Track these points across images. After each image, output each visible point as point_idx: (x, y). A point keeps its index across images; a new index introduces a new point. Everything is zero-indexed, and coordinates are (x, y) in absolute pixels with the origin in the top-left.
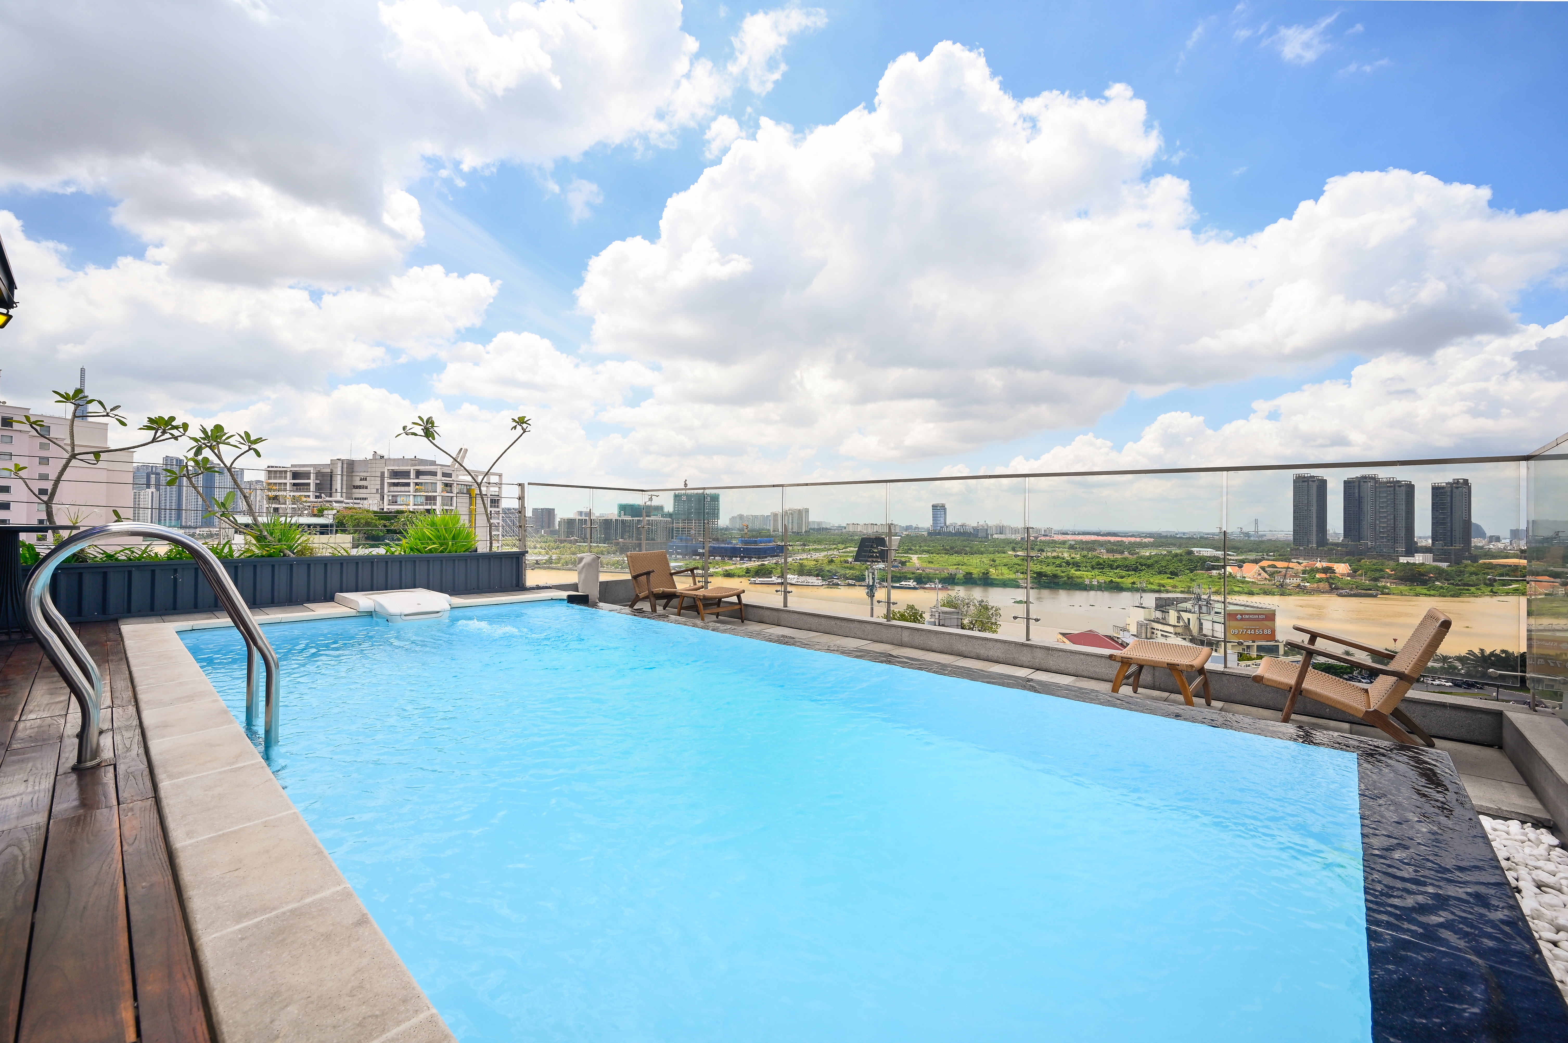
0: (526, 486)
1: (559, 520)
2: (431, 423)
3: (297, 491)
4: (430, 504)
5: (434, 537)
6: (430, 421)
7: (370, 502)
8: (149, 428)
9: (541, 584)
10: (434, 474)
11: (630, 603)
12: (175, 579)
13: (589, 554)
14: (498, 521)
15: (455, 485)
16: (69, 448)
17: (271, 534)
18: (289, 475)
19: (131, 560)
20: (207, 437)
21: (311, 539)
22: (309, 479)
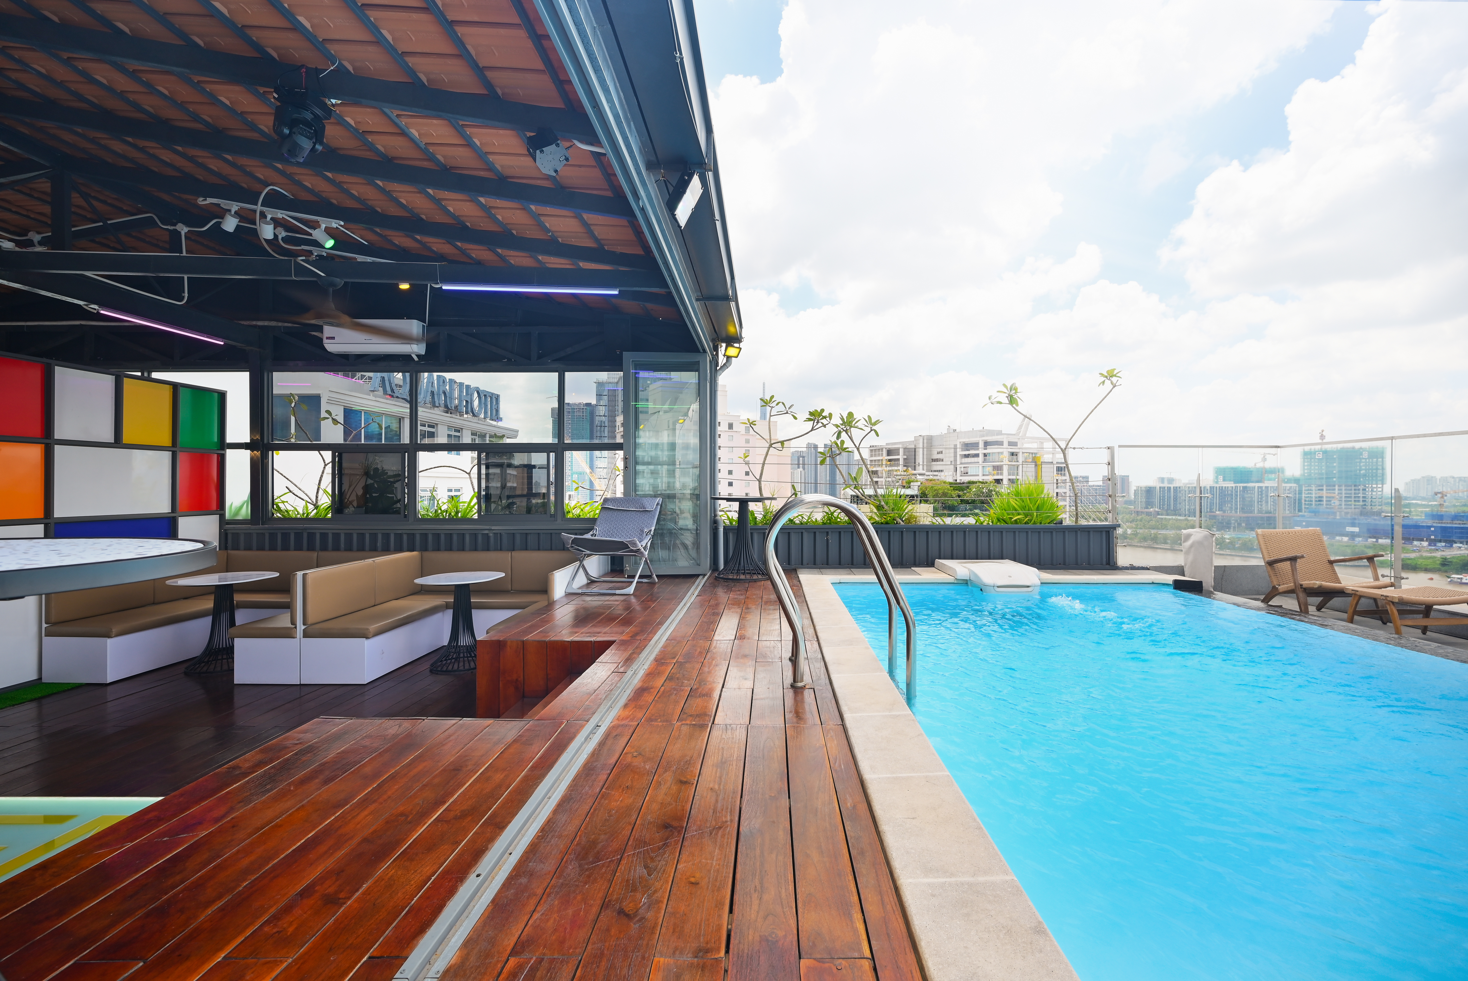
0: (1116, 449)
1: (1135, 488)
2: (1014, 389)
3: (891, 466)
4: (998, 474)
5: (1019, 506)
6: (1013, 388)
7: (946, 474)
8: (809, 420)
9: (1136, 564)
10: (1000, 443)
11: (1262, 597)
12: (827, 539)
13: (1197, 530)
14: (1065, 491)
15: (1021, 453)
16: (769, 441)
17: (887, 504)
18: (885, 452)
19: (802, 524)
20: (844, 423)
21: (915, 509)
22: (899, 455)
